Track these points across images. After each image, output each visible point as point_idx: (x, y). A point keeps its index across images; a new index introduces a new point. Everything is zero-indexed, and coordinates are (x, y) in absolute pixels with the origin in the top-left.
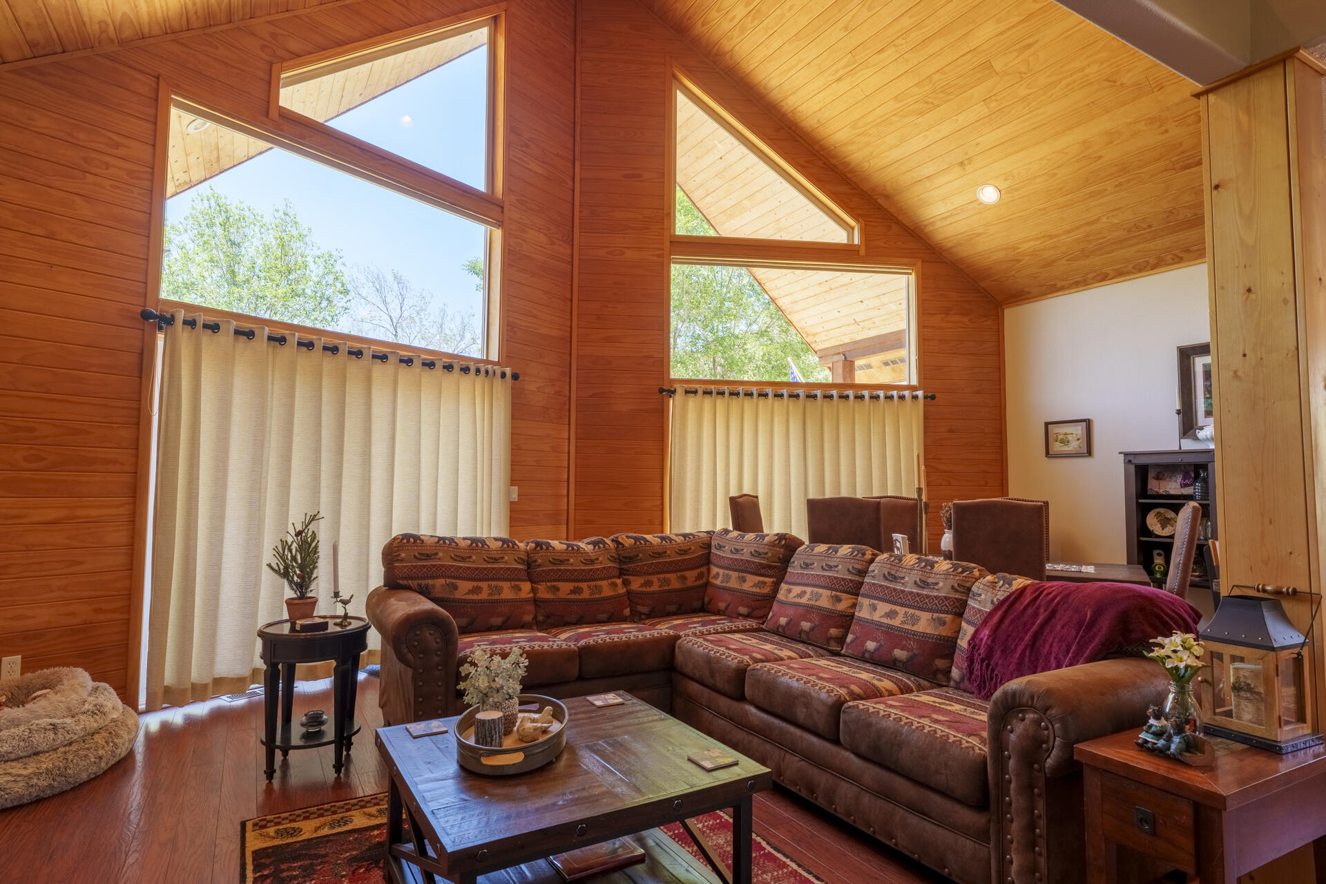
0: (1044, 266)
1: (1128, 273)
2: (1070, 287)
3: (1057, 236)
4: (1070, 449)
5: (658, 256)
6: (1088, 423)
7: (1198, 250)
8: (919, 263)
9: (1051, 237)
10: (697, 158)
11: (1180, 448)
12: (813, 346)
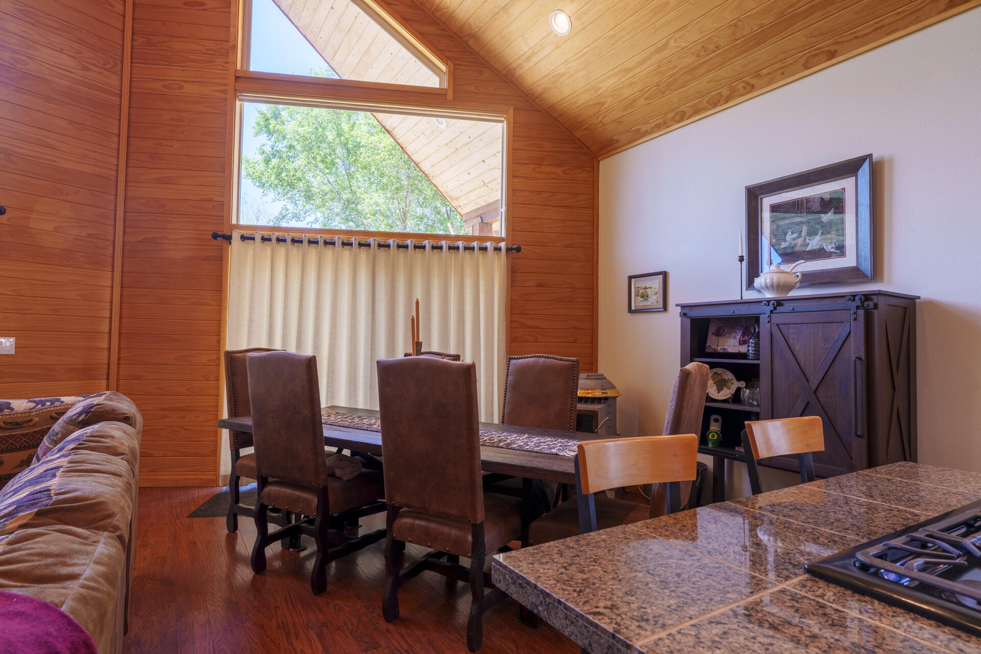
0: (626, 108)
1: (705, 109)
2: (652, 131)
3: (632, 69)
4: (649, 304)
5: (222, 91)
6: (665, 275)
7: (769, 74)
8: (511, 111)
9: (627, 71)
10: (315, 10)
11: (742, 298)
12: (459, 210)
